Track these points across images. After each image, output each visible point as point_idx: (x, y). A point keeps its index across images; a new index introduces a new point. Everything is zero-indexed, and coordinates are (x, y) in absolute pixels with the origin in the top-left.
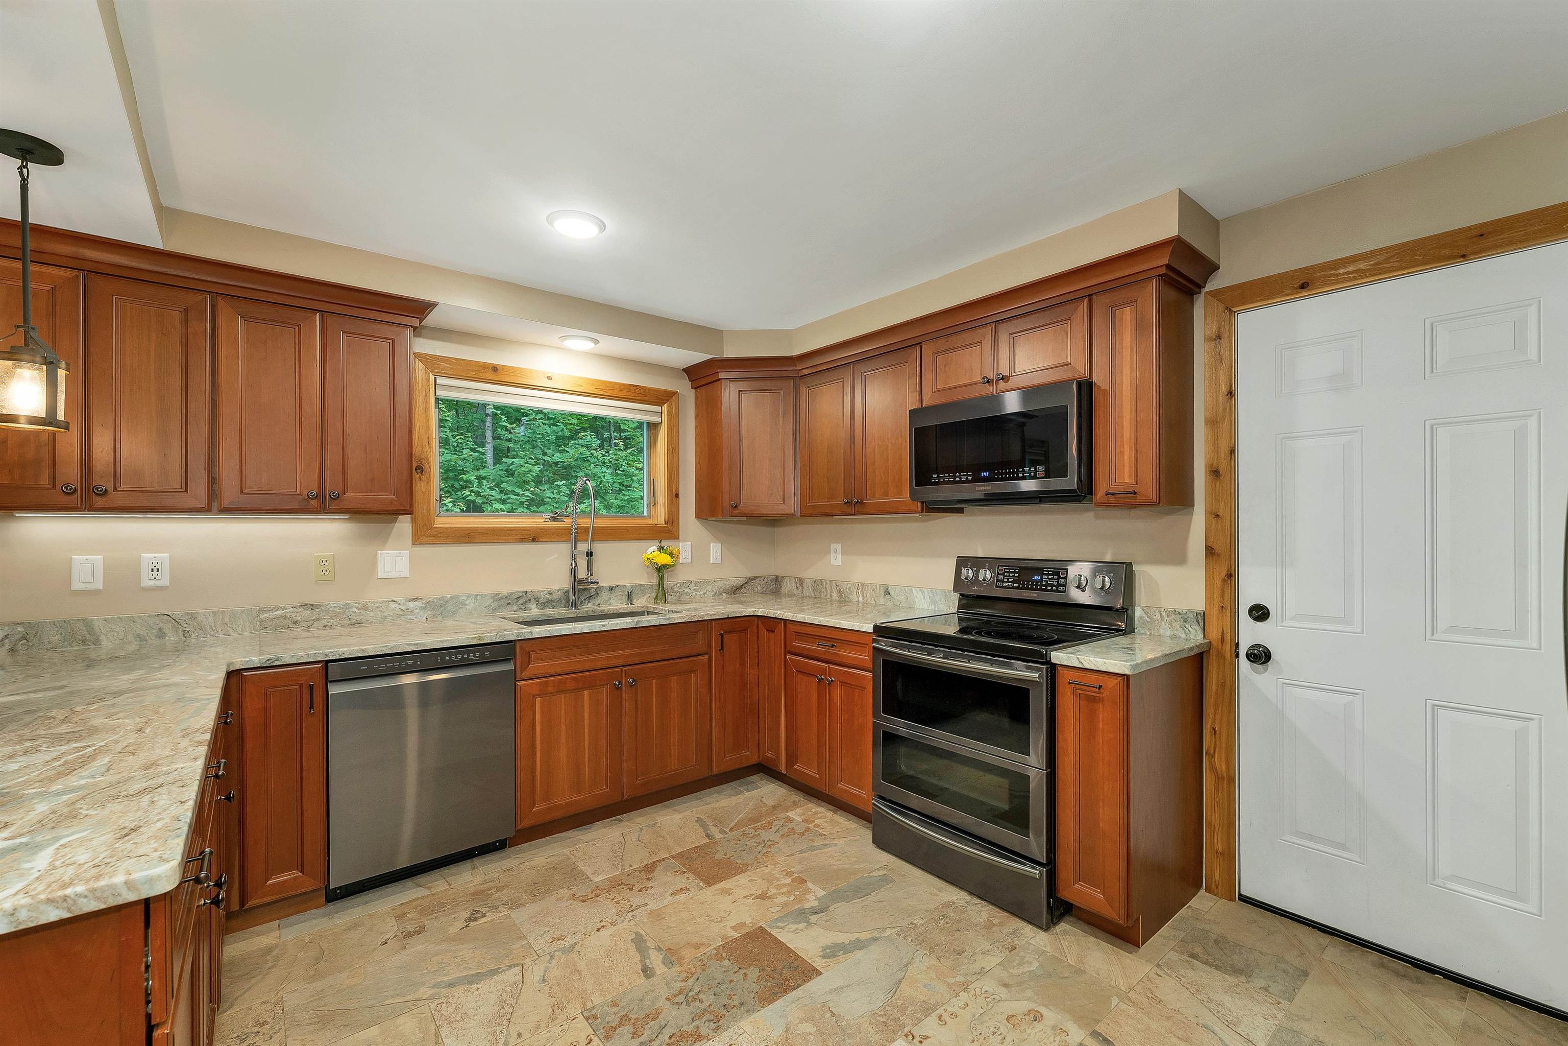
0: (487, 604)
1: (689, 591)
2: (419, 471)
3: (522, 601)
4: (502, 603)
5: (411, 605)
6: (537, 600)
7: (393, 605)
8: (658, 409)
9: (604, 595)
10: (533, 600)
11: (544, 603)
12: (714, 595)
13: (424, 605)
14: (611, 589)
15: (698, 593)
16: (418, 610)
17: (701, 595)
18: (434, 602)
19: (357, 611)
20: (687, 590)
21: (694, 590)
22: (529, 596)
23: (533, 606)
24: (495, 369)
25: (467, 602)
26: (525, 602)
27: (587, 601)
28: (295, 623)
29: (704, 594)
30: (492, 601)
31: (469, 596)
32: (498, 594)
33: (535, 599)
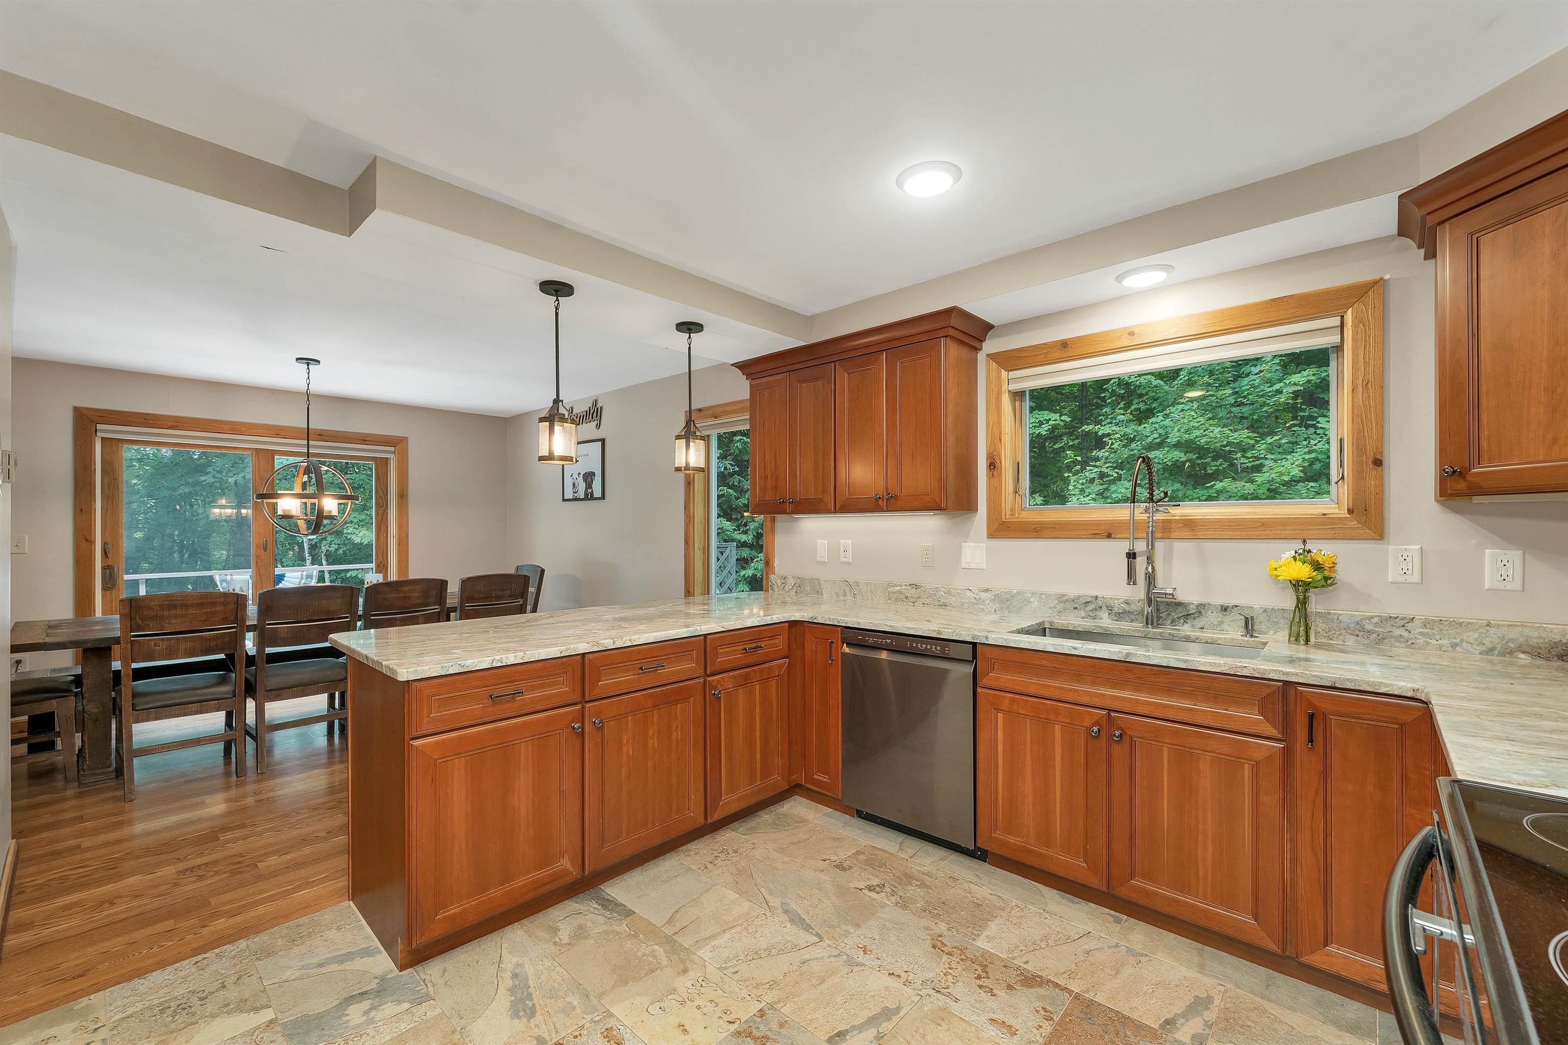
0: (1052, 605)
1: (1406, 634)
2: (992, 467)
3: (1091, 607)
4: (1068, 605)
5: (983, 595)
6: (1110, 609)
7: (968, 593)
8: (1336, 321)
9: (1212, 617)
10: (1104, 608)
11: (1119, 613)
12: (1489, 652)
13: (993, 597)
14: (1225, 609)
15: (1434, 642)
16: (988, 601)
17: (1441, 646)
18: (1001, 595)
19: (944, 595)
20: (1400, 632)
21: (1422, 634)
22: (1100, 603)
23: (1104, 615)
24: (1064, 344)
25: (1032, 600)
26: (1095, 609)
27: (1182, 621)
28: (906, 598)
29: (1454, 646)
30: (1057, 602)
31: (1033, 594)
32: (1063, 596)
33: (1107, 607)
